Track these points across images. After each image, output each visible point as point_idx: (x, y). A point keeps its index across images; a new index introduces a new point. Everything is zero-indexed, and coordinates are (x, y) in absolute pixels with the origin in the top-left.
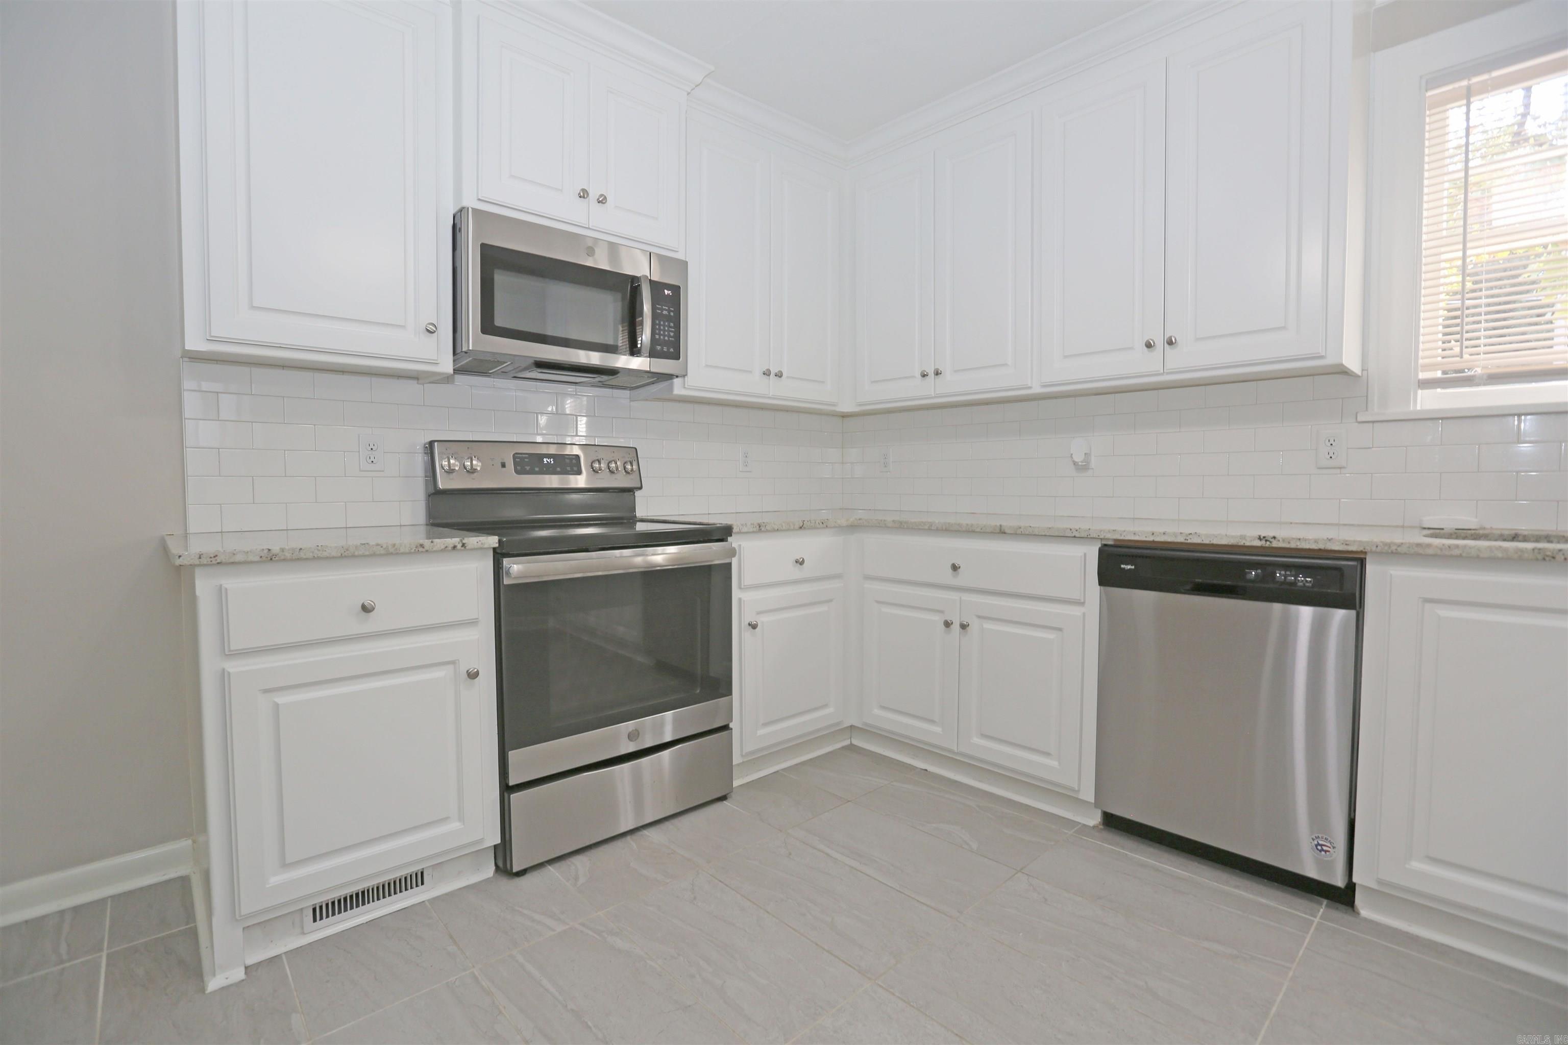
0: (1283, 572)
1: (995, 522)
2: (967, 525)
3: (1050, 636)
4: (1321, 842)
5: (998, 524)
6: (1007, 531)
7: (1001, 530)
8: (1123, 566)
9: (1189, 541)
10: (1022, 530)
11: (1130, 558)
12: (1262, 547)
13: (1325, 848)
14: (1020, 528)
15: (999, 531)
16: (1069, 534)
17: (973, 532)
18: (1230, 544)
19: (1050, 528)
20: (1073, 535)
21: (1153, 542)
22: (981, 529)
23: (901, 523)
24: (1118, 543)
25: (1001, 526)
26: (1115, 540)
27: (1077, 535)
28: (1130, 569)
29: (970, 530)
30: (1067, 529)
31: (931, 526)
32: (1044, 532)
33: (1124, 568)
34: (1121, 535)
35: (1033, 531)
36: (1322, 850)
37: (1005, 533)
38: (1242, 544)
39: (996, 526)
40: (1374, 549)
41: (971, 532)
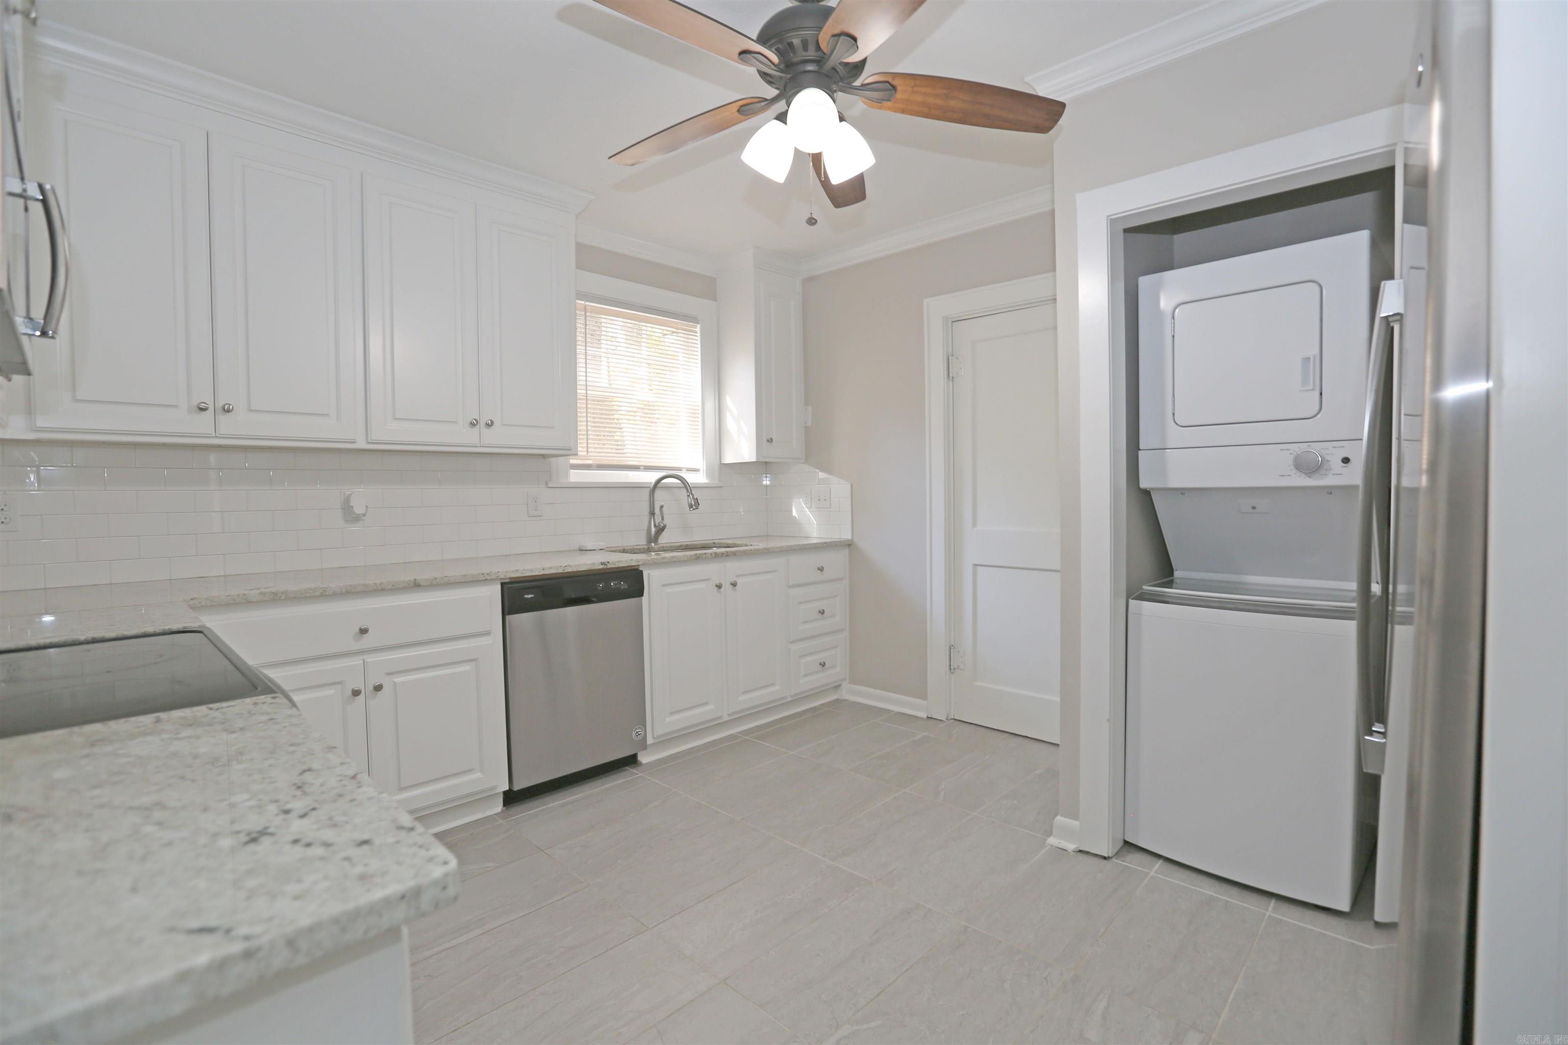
0: (614, 582)
1: (410, 577)
2: (375, 584)
3: (466, 668)
4: (637, 731)
5: (412, 579)
6: (422, 583)
7: (415, 585)
8: (526, 596)
9: (566, 571)
10: (437, 581)
11: (529, 590)
12: (603, 569)
13: (639, 733)
14: (436, 579)
15: (413, 585)
16: (482, 578)
17: (383, 590)
18: (587, 569)
19: (465, 576)
20: (485, 578)
21: (544, 575)
22: (393, 586)
23: (275, 594)
24: (513, 580)
25: (415, 580)
26: (511, 578)
27: (489, 578)
28: (531, 597)
29: (379, 588)
30: (479, 574)
31: (325, 591)
32: (460, 579)
33: (527, 598)
34: (522, 573)
35: (449, 580)
36: (639, 734)
37: (419, 586)
38: (593, 568)
39: (410, 580)
40: (648, 562)
41: (381, 590)
